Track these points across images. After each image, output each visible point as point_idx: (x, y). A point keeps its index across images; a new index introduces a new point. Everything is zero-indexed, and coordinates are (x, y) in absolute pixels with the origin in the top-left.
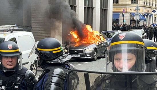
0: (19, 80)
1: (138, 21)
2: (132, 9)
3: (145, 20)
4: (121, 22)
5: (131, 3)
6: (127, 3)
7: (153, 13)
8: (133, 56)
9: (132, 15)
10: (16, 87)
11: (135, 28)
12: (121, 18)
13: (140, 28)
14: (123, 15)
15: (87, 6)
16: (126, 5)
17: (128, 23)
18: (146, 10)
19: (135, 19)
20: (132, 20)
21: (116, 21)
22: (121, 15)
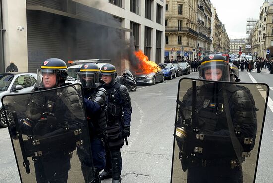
0: (115, 92)
1: (183, 57)
2: (178, 48)
3: (188, 56)
4: (170, 58)
5: (177, 44)
6: (175, 44)
7: (193, 51)
8: (220, 71)
9: (178, 52)
10: (113, 96)
11: (180, 62)
12: (170, 55)
13: (184, 61)
14: (172, 53)
15: (147, 46)
16: (173, 45)
17: (175, 58)
18: (188, 49)
19: (181, 55)
20: (179, 56)
21: (167, 57)
22: (170, 53)
